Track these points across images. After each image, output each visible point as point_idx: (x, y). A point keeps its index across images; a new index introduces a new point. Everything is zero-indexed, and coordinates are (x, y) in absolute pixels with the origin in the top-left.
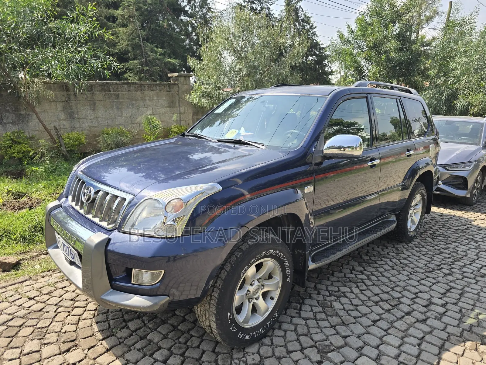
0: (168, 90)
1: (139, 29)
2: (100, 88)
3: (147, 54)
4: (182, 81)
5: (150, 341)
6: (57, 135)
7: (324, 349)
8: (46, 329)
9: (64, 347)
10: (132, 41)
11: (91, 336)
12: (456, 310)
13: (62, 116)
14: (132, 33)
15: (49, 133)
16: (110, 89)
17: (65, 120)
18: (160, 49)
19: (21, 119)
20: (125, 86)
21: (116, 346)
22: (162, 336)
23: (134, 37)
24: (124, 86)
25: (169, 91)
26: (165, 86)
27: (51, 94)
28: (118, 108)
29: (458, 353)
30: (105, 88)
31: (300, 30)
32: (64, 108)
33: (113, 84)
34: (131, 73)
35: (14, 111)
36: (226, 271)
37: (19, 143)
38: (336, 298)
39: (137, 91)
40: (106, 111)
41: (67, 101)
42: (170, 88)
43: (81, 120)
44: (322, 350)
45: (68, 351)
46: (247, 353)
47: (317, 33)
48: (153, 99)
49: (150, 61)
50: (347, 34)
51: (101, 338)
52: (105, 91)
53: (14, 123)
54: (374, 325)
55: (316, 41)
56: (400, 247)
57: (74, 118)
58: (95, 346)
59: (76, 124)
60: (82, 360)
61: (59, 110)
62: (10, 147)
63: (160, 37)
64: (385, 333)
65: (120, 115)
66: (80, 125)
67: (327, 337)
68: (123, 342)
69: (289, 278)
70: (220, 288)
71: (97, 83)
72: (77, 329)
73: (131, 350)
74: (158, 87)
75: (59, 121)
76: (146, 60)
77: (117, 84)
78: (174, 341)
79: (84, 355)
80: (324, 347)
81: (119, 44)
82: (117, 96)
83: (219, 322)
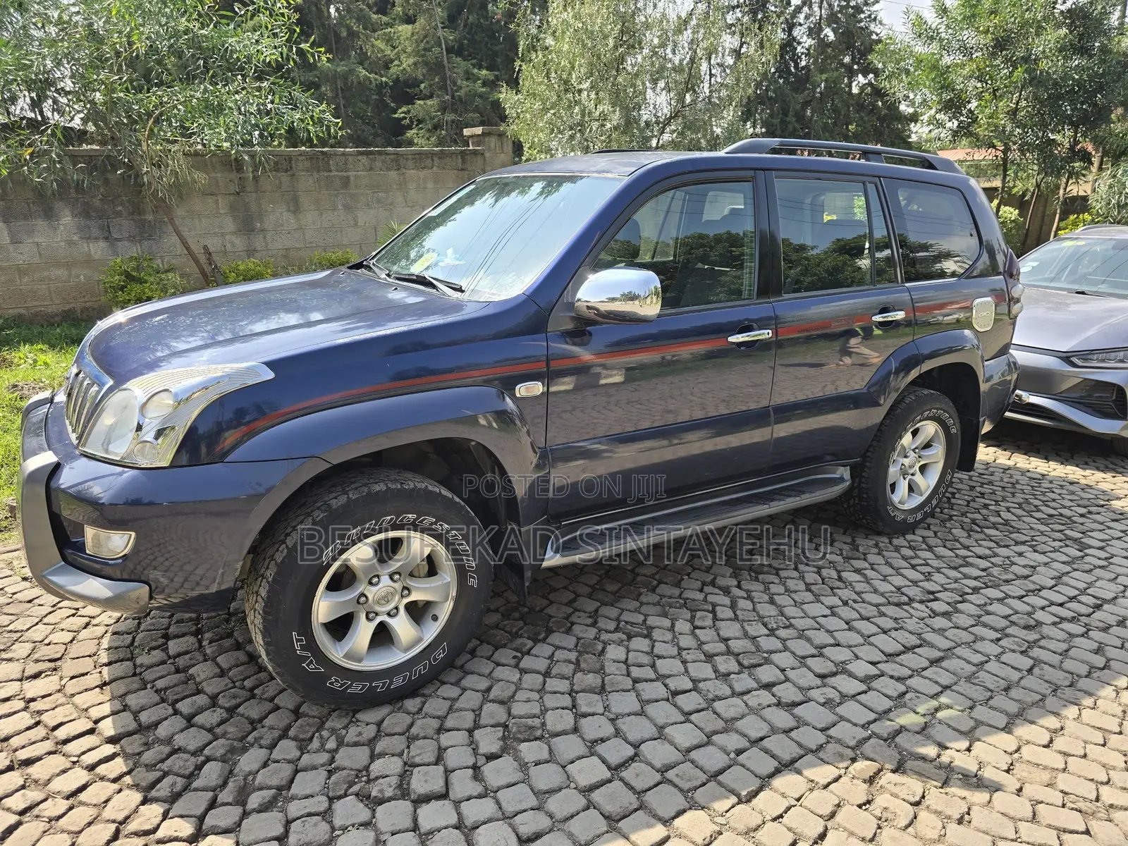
0: (460, 166)
1: (440, 25)
2: (308, 164)
3: (455, 84)
4: (492, 145)
5: (192, 677)
6: (210, 264)
7: (520, 732)
8: (19, 634)
9: (32, 669)
10: (423, 56)
11: (90, 656)
12: (889, 692)
13: (229, 225)
14: (425, 37)
15: (197, 261)
16: (329, 165)
17: (234, 233)
18: (484, 72)
19: (145, 232)
20: (364, 159)
21: (122, 678)
22: (218, 670)
23: (427, 46)
24: (360, 157)
25: (462, 170)
26: (454, 157)
27: (200, 177)
28: (347, 208)
29: (816, 779)
30: (319, 163)
31: (836, 9)
32: (232, 208)
33: (335, 154)
34: (422, 129)
35: (133, 214)
36: (287, 547)
37: (141, 281)
38: (624, 637)
39: (389, 169)
40: (322, 214)
41: (238, 193)
42: (464, 161)
43: (269, 235)
44: (515, 733)
45: (36, 676)
46: (358, 721)
47: (881, 16)
48: (425, 188)
49: (460, 99)
50: (931, 17)
51: (105, 660)
52: (318, 171)
53: (132, 239)
54: (668, 700)
55: (877, 35)
56: (865, 543)
57: (253, 231)
58: (87, 674)
59: (259, 243)
60: (50, 695)
61: (222, 212)
62: (122, 288)
63: (487, 43)
64: (683, 719)
65: (352, 223)
66: (267, 244)
67: (544, 711)
68: (140, 674)
69: (474, 578)
70: (270, 579)
71: (302, 154)
72: (71, 641)
73: (146, 688)
74: (436, 160)
75: (223, 235)
76: (453, 97)
77: (344, 154)
78: (234, 682)
79: (59, 687)
80: (523, 729)
81: (396, 62)
82: (346, 182)
83: (271, 648)
